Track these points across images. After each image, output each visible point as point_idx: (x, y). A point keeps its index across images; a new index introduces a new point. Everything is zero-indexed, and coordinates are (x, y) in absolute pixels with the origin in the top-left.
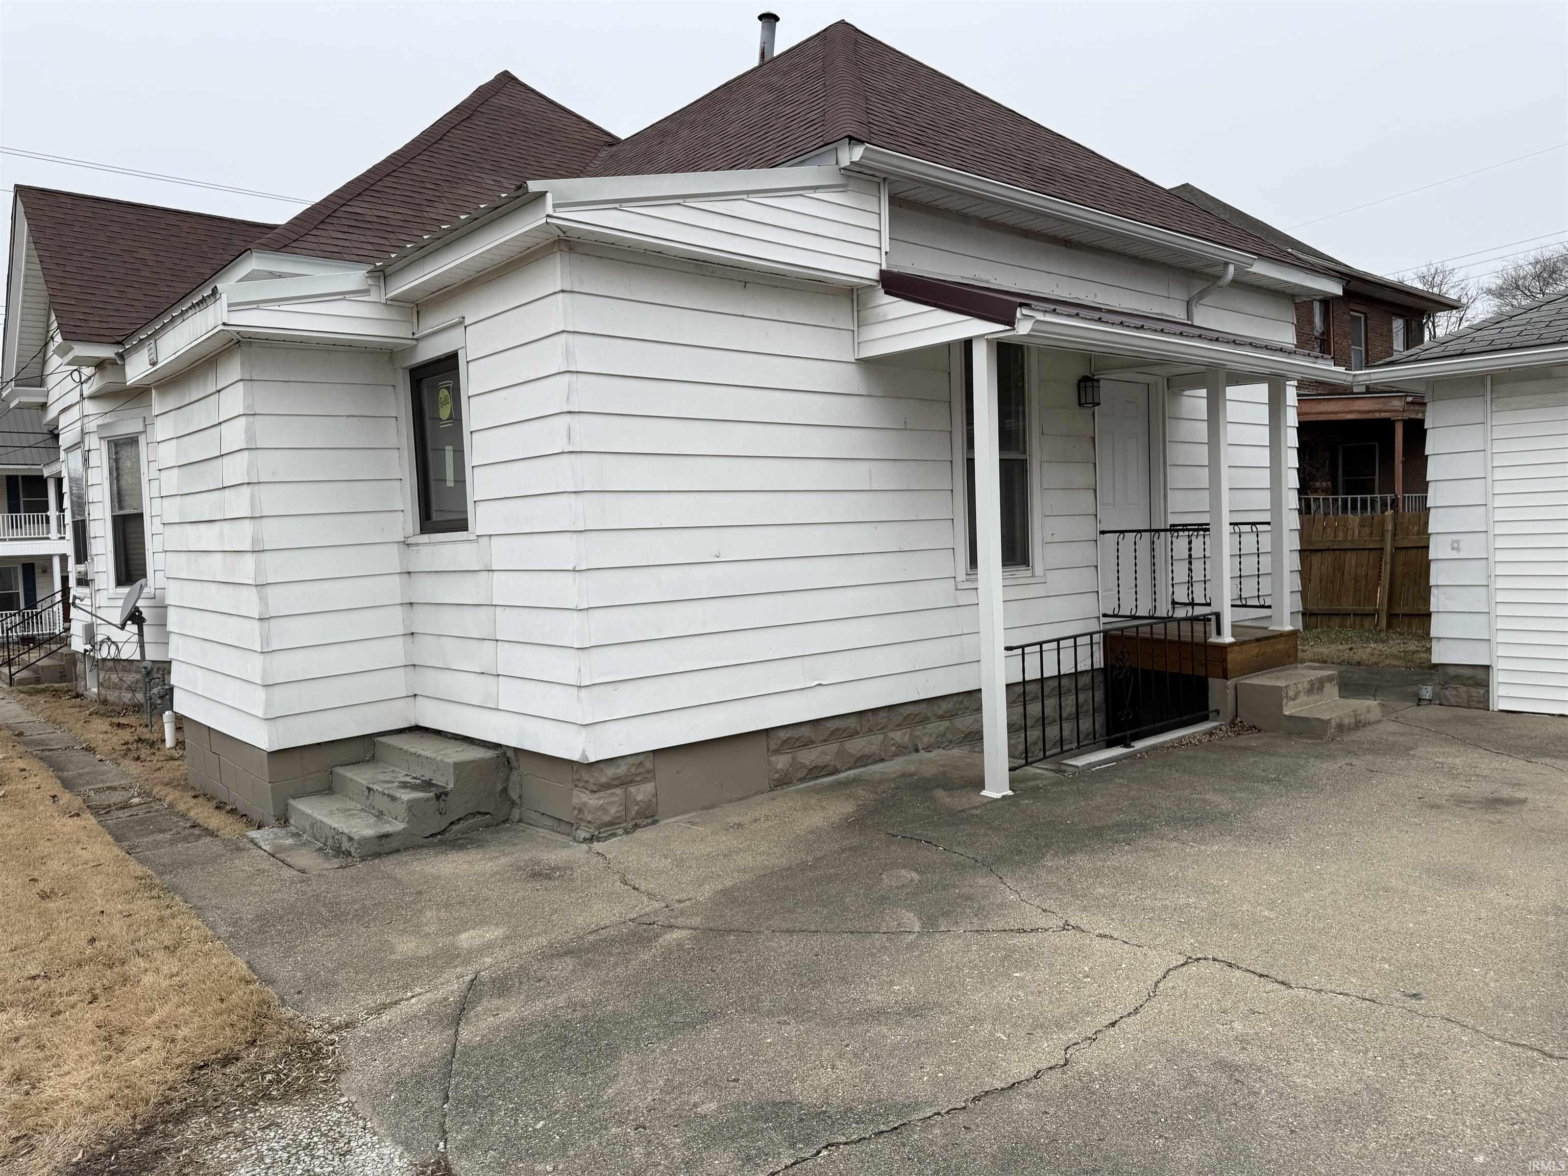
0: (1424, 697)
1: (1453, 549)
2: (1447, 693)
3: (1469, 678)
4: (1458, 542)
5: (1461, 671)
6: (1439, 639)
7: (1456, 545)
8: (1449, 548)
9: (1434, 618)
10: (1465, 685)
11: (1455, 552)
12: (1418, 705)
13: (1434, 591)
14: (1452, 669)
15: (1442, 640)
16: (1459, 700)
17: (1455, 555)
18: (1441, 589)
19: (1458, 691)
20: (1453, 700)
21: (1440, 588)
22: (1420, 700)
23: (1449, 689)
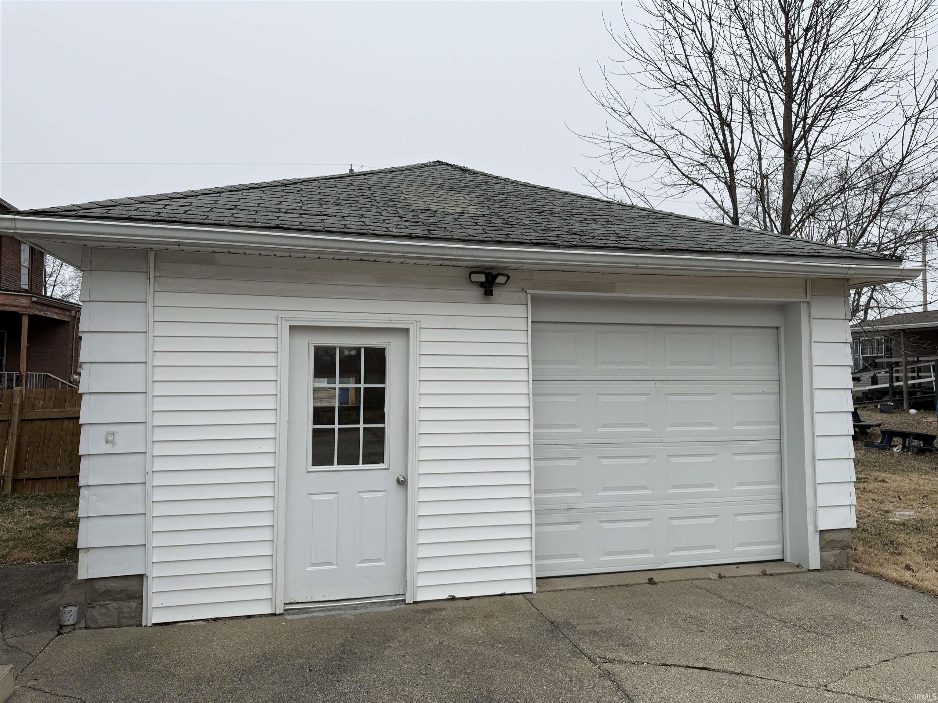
0: (67, 623)
1: (107, 442)
2: (94, 612)
3: (121, 591)
4: (113, 434)
5: (111, 585)
6: (88, 549)
7: (110, 438)
8: (104, 441)
9: (82, 525)
10: (115, 600)
11: (109, 446)
12: (59, 634)
13: (83, 492)
14: (102, 583)
15: (91, 551)
16: (108, 620)
17: (109, 449)
18: (92, 490)
19: (108, 609)
20: (101, 621)
21: (91, 488)
22: (61, 627)
23: (98, 607)
